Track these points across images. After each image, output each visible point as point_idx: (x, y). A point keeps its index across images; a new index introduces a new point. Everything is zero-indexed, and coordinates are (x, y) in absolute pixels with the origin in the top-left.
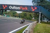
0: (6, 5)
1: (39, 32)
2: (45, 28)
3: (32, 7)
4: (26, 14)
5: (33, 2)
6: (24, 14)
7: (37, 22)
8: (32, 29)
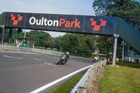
2: (132, 79)
4: (75, 39)
5: (94, 5)
6: (71, 39)
8: (94, 82)
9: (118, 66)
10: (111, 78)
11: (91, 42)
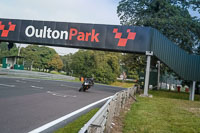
0: (14, 21)
1: (142, 129)
3: (115, 31)
5: (119, 10)
6: (86, 59)
7: (138, 92)
8: (116, 119)
9: (151, 96)
10: (140, 112)
11: (115, 63)
